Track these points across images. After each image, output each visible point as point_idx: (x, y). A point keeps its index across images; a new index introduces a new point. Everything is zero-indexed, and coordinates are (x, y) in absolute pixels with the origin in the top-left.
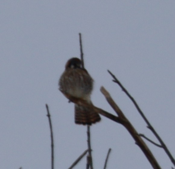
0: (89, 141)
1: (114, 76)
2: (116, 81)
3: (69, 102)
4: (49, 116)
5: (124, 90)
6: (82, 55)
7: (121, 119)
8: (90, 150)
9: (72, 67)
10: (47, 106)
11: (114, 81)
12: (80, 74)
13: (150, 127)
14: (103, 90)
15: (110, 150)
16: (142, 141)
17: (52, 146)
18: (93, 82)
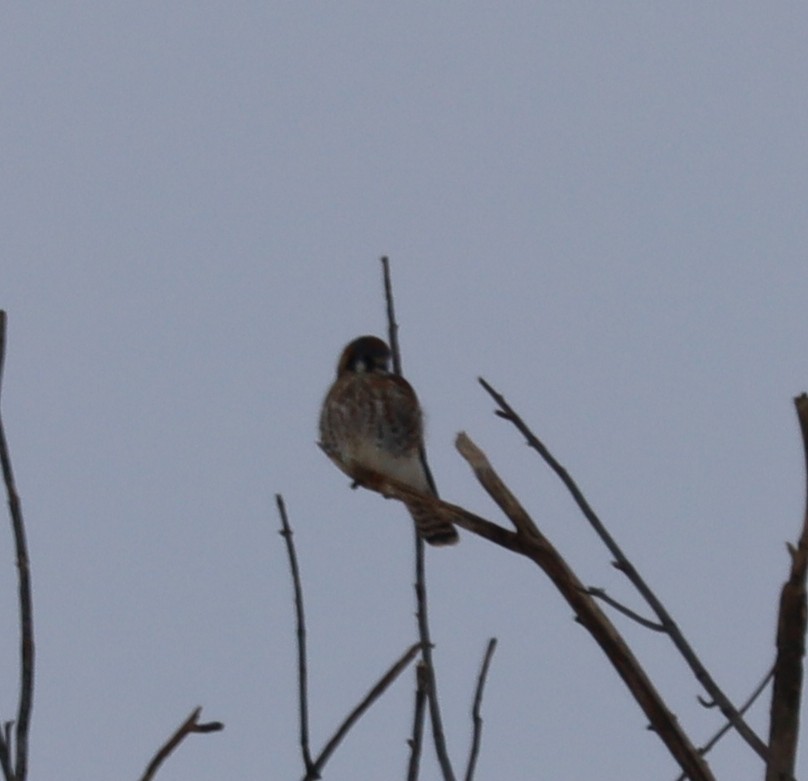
0: (421, 615)
1: (498, 398)
2: (508, 414)
4: (286, 532)
5: (533, 442)
6: (393, 329)
7: (525, 539)
8: (425, 645)
9: (360, 366)
10: (280, 503)
11: (499, 413)
12: (376, 392)
13: (623, 565)
14: (464, 444)
15: (493, 643)
16: (599, 611)
17: (301, 632)
18: (424, 418)
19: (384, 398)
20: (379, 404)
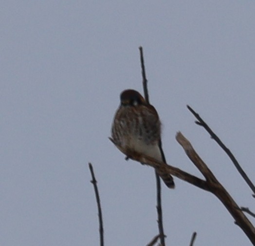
0: (160, 222)
1: (197, 116)
2: (202, 123)
3: (127, 159)
4: (94, 182)
5: (214, 136)
6: (145, 82)
7: (210, 184)
8: (162, 236)
10: (91, 167)
11: (197, 123)
14: (180, 138)
15: (195, 234)
19: (142, 115)
20: (140, 119)
